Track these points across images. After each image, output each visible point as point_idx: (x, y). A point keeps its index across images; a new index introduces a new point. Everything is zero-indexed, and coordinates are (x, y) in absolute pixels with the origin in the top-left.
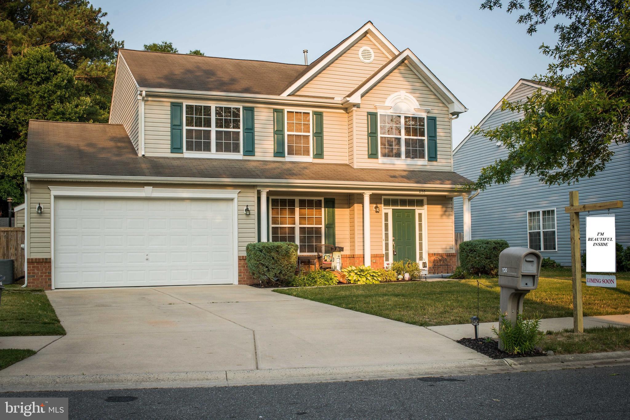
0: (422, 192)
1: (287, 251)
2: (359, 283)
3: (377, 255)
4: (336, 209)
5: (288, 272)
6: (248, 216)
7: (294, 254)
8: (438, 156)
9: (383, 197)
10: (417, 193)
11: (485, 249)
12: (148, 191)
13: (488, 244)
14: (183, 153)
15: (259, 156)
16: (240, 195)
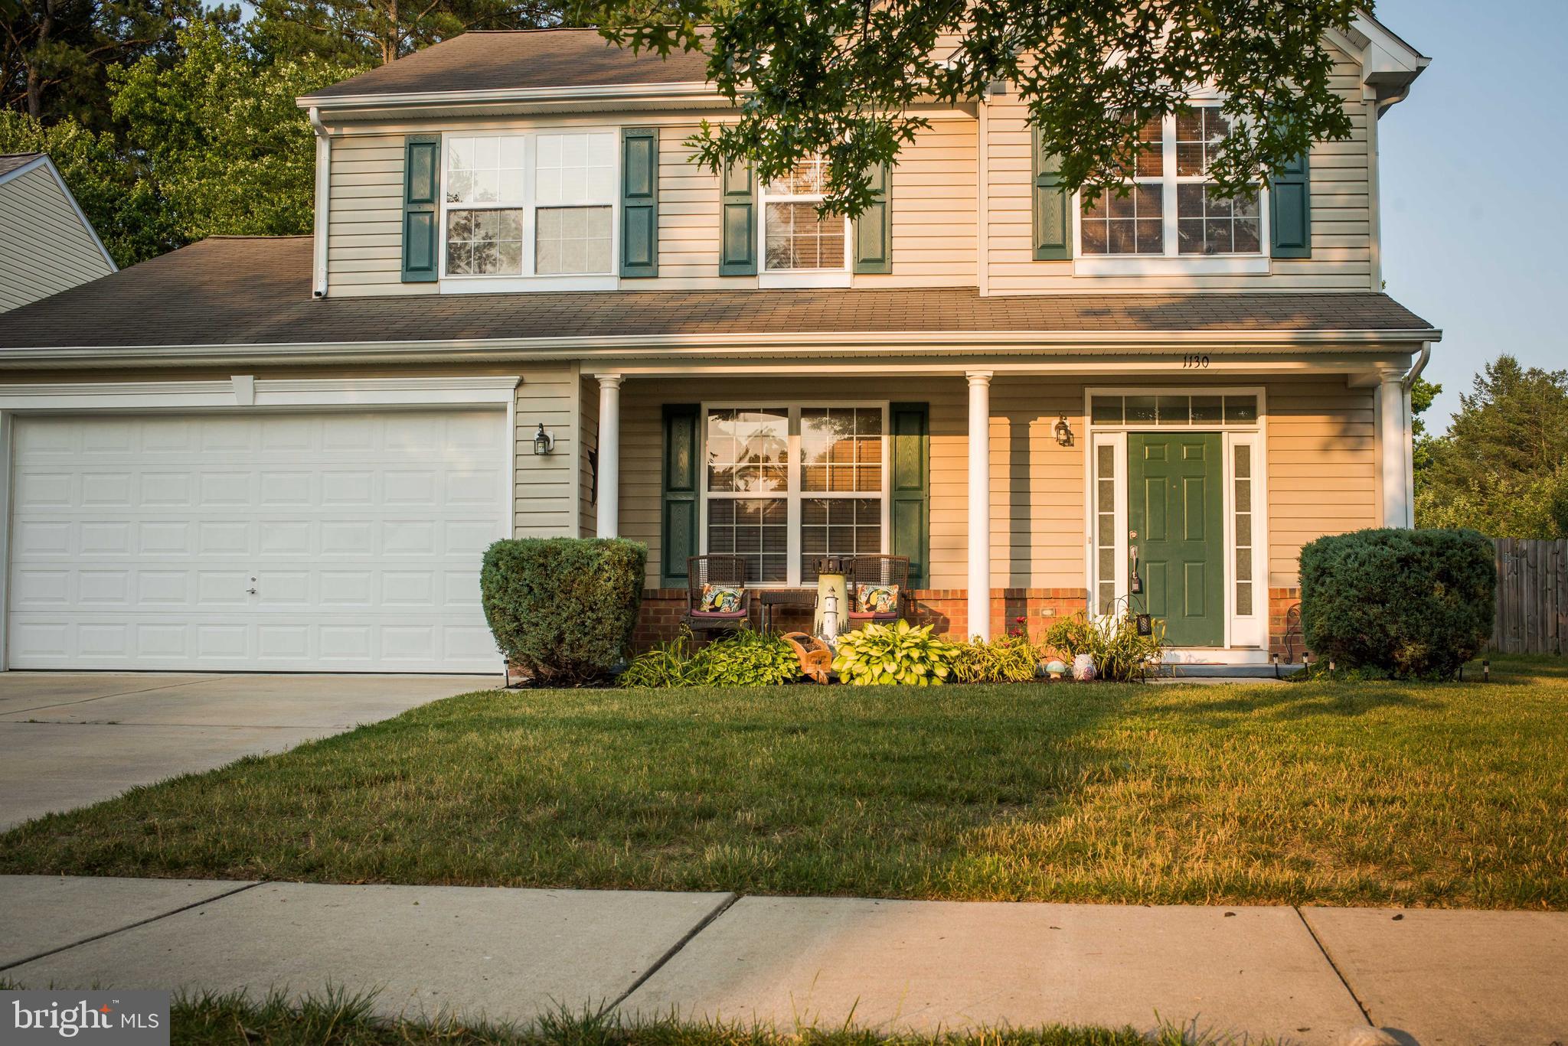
0: (1194, 365)
1: (577, 565)
2: (858, 682)
3: (1056, 591)
4: (933, 439)
5: (587, 639)
6: (549, 460)
7: (606, 575)
8: (1316, 241)
9: (1089, 392)
10: (1177, 366)
11: (1362, 564)
12: (239, 391)
13: (1385, 544)
14: (436, 282)
15: (671, 278)
16: (522, 392)
